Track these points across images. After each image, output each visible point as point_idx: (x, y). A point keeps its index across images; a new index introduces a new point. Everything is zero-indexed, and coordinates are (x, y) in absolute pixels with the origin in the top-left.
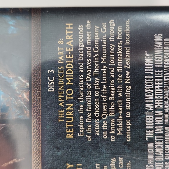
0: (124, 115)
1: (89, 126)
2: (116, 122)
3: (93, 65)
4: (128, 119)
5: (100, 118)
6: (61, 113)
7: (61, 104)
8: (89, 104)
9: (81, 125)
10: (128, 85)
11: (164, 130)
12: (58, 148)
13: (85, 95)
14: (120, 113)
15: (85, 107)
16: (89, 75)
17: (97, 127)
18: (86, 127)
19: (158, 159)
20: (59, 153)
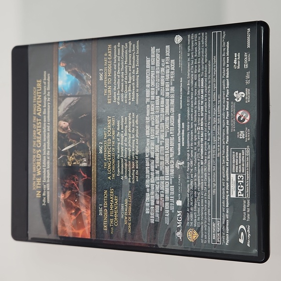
0: (135, 90)
1: (119, 97)
2: (131, 95)
3: (121, 65)
4: (137, 93)
5: (124, 93)
6: (105, 90)
7: (106, 86)
8: (119, 86)
9: (115, 97)
10: (137, 75)
11: (155, 98)
12: (104, 109)
13: (117, 81)
14: (133, 90)
15: (117, 87)
16: (119, 71)
17: (122, 97)
18: (117, 98)
19: (152, 113)
20: (104, 111)
